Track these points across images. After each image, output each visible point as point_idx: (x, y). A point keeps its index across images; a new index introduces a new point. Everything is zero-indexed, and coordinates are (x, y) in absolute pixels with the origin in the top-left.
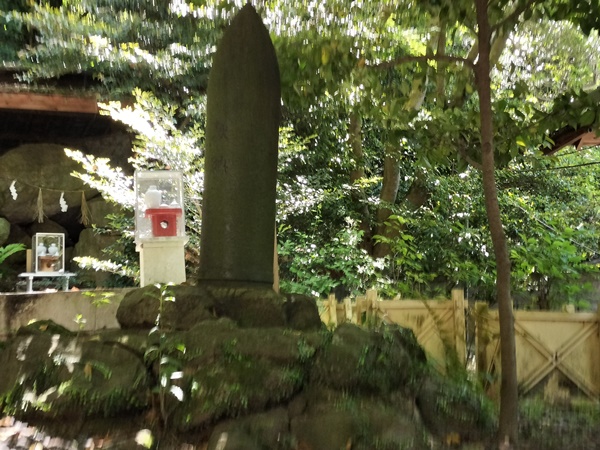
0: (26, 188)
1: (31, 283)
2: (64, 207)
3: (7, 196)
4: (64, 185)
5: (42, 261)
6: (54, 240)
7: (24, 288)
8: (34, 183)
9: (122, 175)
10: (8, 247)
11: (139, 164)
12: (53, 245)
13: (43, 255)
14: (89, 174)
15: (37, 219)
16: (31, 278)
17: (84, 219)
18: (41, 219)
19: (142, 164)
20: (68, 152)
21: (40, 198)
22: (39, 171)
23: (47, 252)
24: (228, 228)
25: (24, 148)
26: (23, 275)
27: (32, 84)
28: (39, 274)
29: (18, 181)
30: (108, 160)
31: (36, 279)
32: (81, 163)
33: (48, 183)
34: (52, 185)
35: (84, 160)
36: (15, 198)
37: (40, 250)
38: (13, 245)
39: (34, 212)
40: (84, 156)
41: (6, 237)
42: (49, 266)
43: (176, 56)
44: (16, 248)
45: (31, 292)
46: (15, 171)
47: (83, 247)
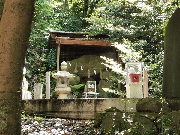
0: (85, 67)
1: (86, 95)
2: (96, 73)
3: (80, 70)
4: (96, 67)
5: (89, 89)
6: (93, 83)
7: (84, 97)
8: (87, 66)
9: (117, 64)
10: (80, 85)
11: (124, 60)
12: (93, 84)
13: (90, 87)
14: (107, 63)
15: (88, 77)
16: (87, 94)
17: (101, 77)
18: (89, 77)
19: (125, 60)
20: (102, 57)
21: (89, 71)
22: (89, 62)
23: (91, 86)
24: (174, 80)
25: (85, 56)
26: (84, 93)
27: (88, 38)
28: (89, 93)
29: (83, 65)
30: (113, 59)
31: (88, 94)
32: (105, 60)
33: (91, 66)
34: (92, 67)
35: (106, 59)
36: (82, 70)
37: (89, 86)
38: (81, 84)
39: (87, 75)
40: (106, 58)
41: (79, 82)
42: (91, 91)
43: (132, 28)
44: (82, 85)
45: (86, 98)
46: (82, 62)
47: (100, 85)
